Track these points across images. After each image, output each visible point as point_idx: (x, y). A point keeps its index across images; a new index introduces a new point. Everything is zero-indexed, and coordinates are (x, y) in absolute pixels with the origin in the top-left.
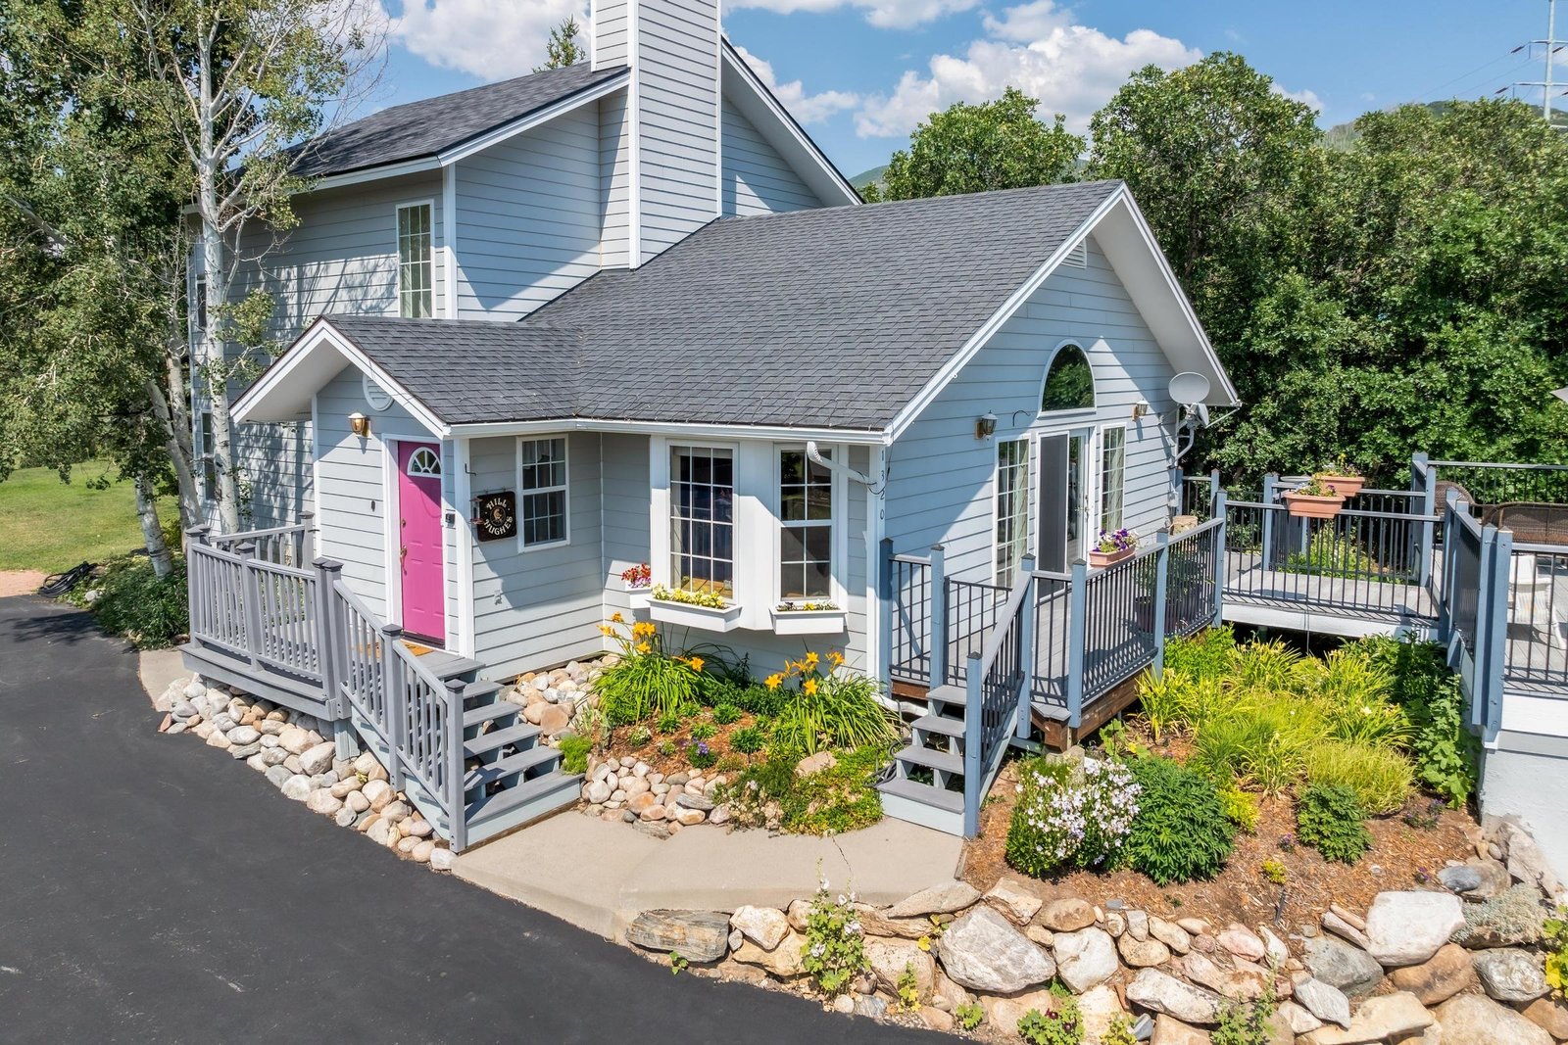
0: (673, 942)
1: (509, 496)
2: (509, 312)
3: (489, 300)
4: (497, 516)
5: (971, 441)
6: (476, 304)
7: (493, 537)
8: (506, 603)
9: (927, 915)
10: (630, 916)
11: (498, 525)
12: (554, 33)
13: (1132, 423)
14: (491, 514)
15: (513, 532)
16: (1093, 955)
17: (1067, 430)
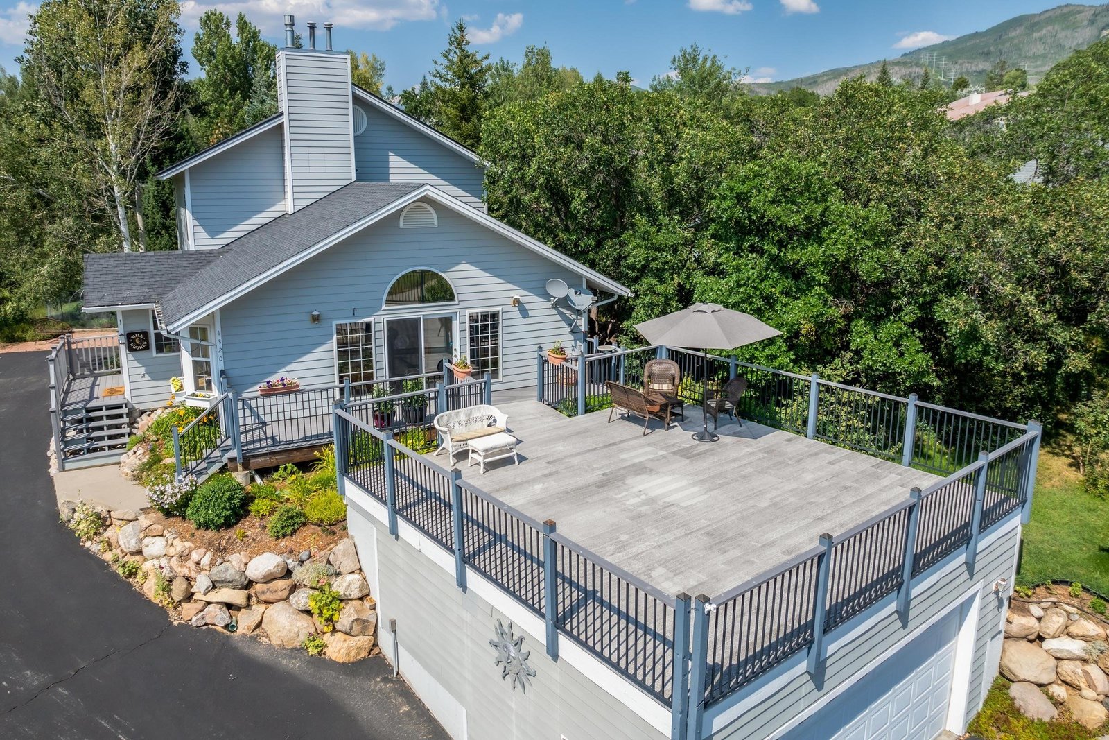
0: (62, 511)
1: (145, 334)
3: (213, 233)
4: (137, 341)
6: (206, 235)
7: (136, 350)
8: (147, 377)
9: (122, 520)
11: (138, 345)
13: (511, 308)
14: (134, 341)
15: (147, 348)
16: (154, 546)
17: (420, 315)
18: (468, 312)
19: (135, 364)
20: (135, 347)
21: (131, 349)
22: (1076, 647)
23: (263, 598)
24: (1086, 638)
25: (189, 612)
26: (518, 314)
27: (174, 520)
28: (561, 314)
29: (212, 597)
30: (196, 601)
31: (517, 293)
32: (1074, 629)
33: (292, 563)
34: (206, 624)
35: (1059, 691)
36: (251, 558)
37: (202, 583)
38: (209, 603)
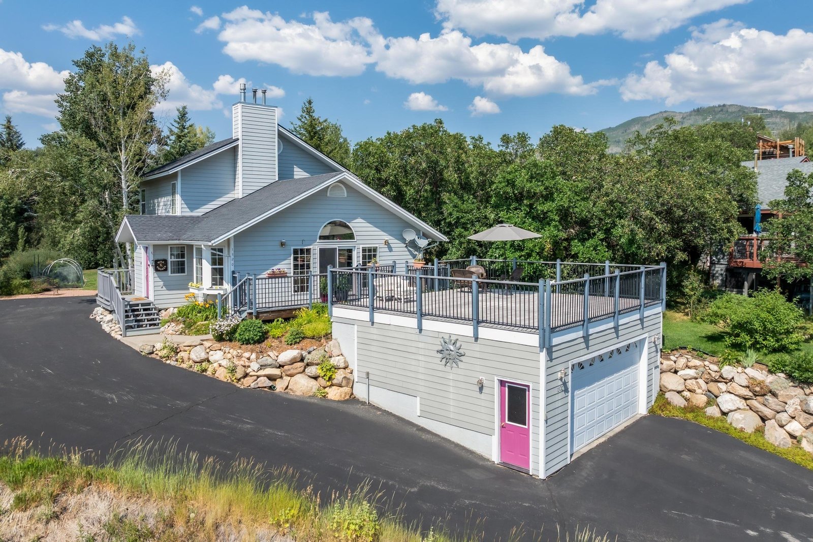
0: (143, 349)
1: (165, 261)
2: (199, 212)
3: (192, 209)
4: (161, 265)
5: (279, 247)
6: (188, 210)
7: (159, 271)
8: (164, 288)
9: (190, 346)
10: (140, 345)
11: (161, 268)
12: (304, 103)
13: (383, 246)
14: (159, 265)
15: (166, 270)
16: (216, 356)
17: (336, 246)
18: (361, 246)
19: (158, 279)
20: (159, 269)
21: (156, 270)
22: (692, 372)
23: (289, 373)
24: (695, 367)
25: (248, 382)
26: (387, 250)
27: (225, 342)
28: (409, 251)
29: (261, 373)
30: (251, 376)
31: (387, 237)
32: (690, 364)
33: (304, 353)
34: (259, 387)
35: (686, 394)
36: (280, 354)
37: (255, 366)
38: (258, 377)
